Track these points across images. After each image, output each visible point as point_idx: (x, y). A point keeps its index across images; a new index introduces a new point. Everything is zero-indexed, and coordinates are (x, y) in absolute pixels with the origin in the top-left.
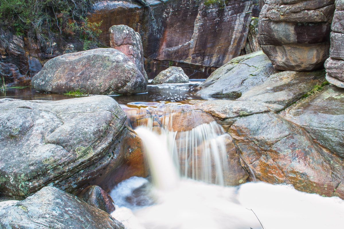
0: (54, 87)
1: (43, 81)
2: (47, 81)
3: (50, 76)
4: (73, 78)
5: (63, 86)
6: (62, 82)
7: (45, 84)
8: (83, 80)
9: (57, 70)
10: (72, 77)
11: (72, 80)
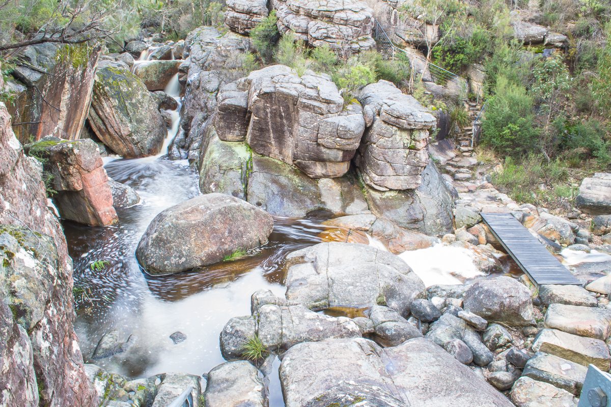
0: (204, 259)
1: (180, 258)
2: (187, 256)
3: (187, 248)
4: (223, 240)
5: (216, 253)
6: (211, 249)
7: (187, 260)
8: (237, 238)
9: (191, 238)
10: (221, 239)
11: (223, 243)
